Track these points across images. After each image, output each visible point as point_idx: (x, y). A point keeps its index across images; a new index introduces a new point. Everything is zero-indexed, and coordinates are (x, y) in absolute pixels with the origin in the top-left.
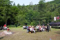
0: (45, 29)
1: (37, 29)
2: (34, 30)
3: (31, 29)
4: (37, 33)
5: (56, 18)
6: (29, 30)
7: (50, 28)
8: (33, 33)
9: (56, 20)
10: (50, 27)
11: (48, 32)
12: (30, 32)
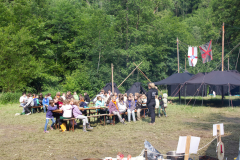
0: (139, 111)
1: (101, 111)
2: (84, 113)
3: (67, 111)
4: (100, 127)
5: (196, 54)
6: (58, 115)
7: (162, 103)
8: (77, 131)
9: (195, 62)
10: (165, 100)
11: (153, 121)
12: (63, 127)
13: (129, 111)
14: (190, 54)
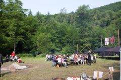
1: (71, 60)
3: (59, 60)
4: (71, 66)
6: (56, 61)
7: (94, 58)
8: (63, 67)
10: (95, 57)
11: (90, 65)
12: (58, 66)
13: (82, 61)
14: (106, 40)
